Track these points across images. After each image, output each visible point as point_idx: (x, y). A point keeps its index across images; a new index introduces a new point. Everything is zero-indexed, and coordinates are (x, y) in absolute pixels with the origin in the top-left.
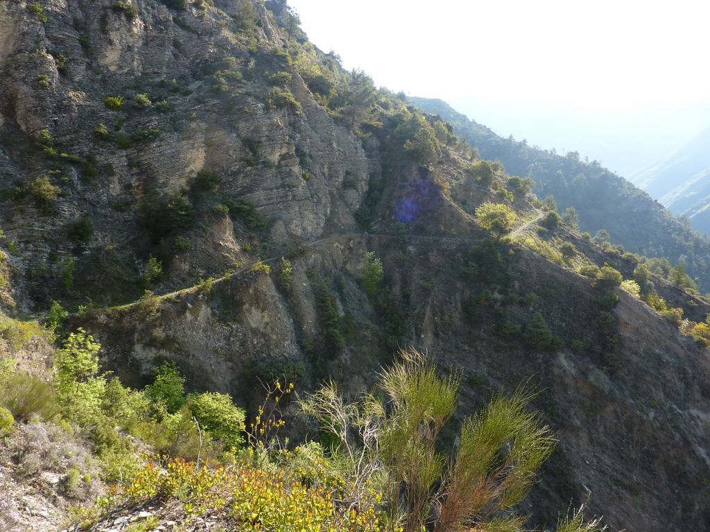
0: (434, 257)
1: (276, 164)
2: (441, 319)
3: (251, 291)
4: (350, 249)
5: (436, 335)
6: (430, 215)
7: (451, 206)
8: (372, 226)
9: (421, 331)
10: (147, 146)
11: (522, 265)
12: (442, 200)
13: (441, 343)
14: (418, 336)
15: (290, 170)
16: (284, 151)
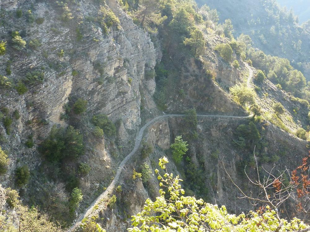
0: (215, 133)
1: (113, 76)
2: (226, 178)
3: (135, 195)
4: (161, 130)
5: (224, 189)
6: (207, 98)
7: (220, 91)
8: (167, 107)
9: (216, 189)
10: (38, 88)
11: (268, 136)
12: (214, 87)
13: (227, 194)
14: (215, 192)
15: (122, 79)
16: (117, 65)
